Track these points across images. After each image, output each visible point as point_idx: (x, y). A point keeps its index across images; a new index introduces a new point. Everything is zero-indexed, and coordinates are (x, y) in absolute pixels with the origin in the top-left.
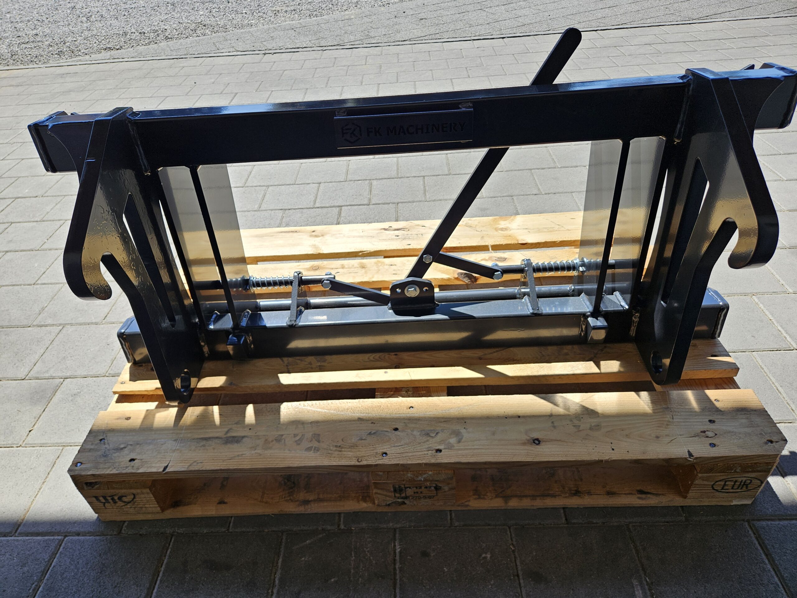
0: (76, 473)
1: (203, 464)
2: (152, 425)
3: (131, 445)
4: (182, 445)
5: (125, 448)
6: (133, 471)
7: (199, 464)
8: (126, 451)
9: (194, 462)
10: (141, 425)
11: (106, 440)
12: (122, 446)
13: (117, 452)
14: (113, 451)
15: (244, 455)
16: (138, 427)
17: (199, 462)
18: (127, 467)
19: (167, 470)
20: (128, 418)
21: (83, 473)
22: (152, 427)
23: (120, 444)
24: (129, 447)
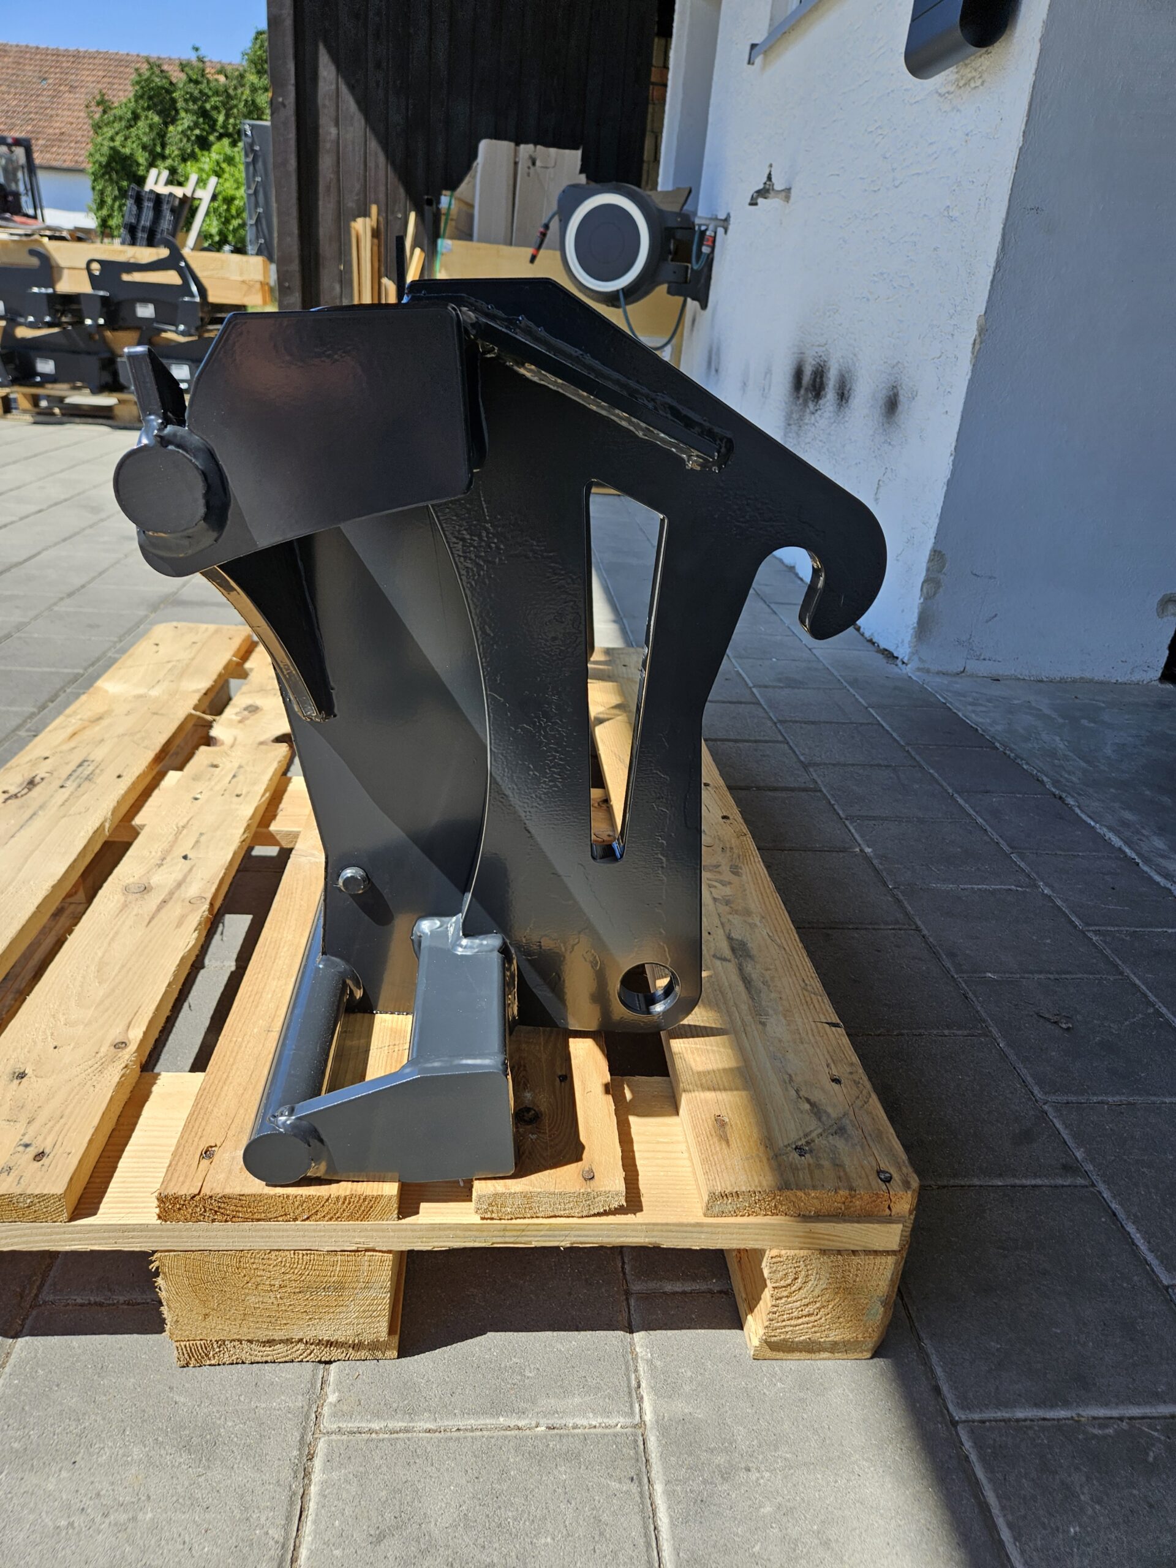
0: (910, 1170)
1: (805, 978)
2: (731, 1070)
3: (797, 1091)
4: (771, 1012)
5: (808, 1101)
6: (861, 1071)
7: (807, 982)
8: (817, 1096)
9: (807, 990)
10: (737, 1089)
11: (799, 1143)
12: (807, 1106)
13: (825, 1112)
14: (824, 1118)
15: (771, 934)
16: (744, 1093)
17: (803, 985)
18: (857, 1083)
19: (835, 1019)
20: (720, 1123)
21: (903, 1156)
22: (738, 1068)
23: (802, 1112)
24: (802, 1093)
